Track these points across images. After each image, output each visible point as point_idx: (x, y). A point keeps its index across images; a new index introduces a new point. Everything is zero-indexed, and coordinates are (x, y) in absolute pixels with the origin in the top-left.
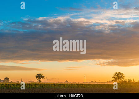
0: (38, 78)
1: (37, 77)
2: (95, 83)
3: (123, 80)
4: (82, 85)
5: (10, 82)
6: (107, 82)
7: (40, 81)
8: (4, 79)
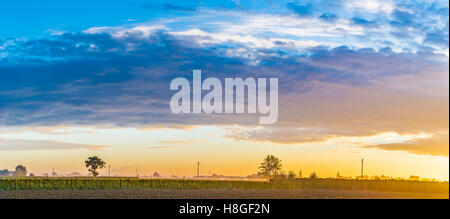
0: (90, 167)
1: (88, 163)
2: (221, 179)
3: (279, 172)
4: (192, 181)
5: (28, 175)
6: (249, 177)
7: (96, 174)
8: (14, 170)
